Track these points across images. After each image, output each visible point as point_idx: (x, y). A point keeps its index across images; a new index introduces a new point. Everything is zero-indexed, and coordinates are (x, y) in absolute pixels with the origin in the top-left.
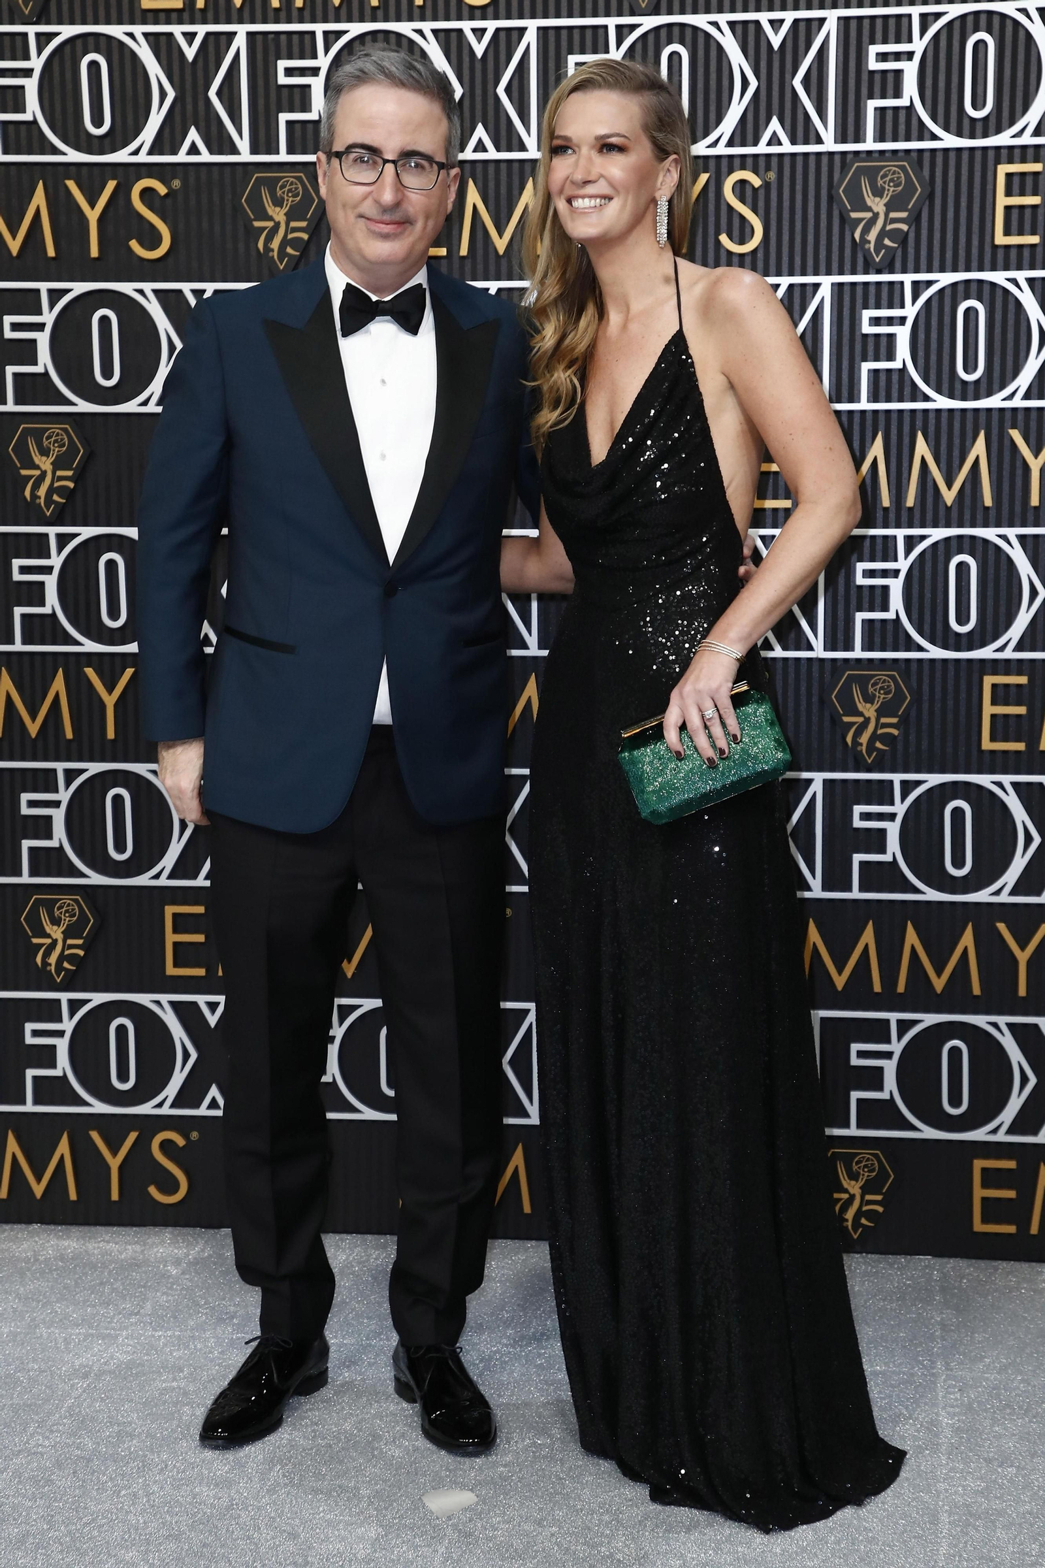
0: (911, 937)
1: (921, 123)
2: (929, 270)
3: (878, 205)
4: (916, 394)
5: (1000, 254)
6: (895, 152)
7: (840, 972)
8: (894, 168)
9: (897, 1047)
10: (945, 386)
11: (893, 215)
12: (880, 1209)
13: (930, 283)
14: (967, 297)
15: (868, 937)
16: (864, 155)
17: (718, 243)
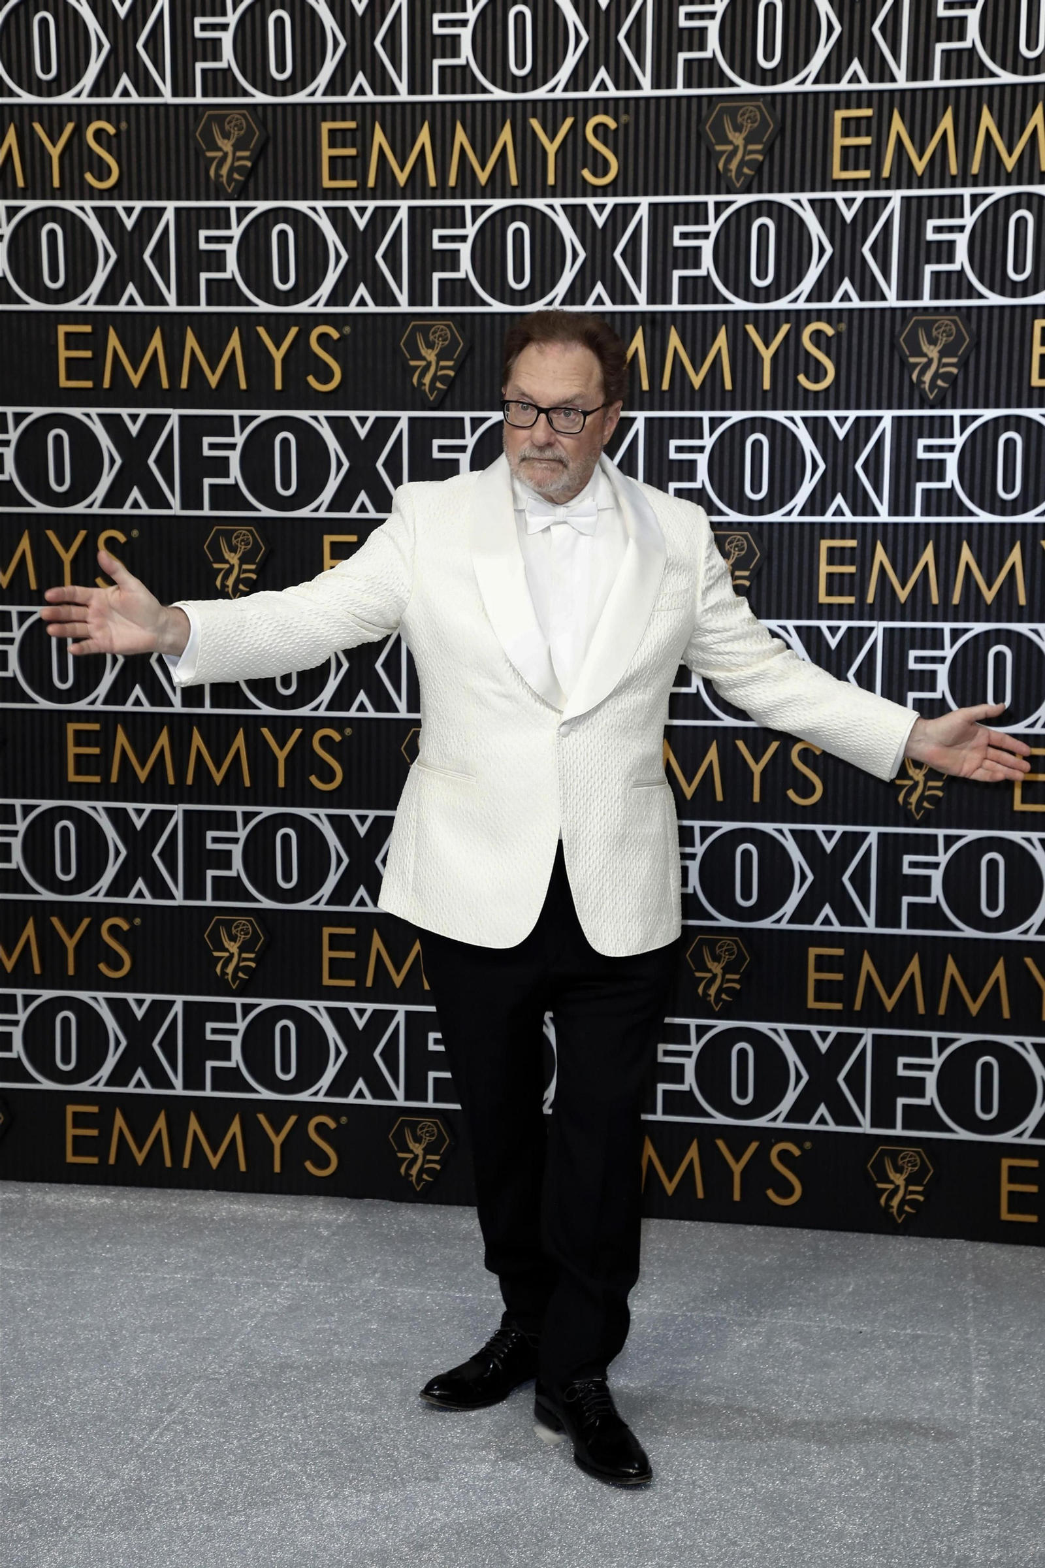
0: (951, 968)
1: (970, 285)
2: (975, 406)
3: (933, 352)
4: (962, 510)
5: (1036, 394)
6: (947, 308)
7: (890, 996)
8: (946, 322)
9: (937, 1061)
10: (987, 503)
11: (945, 360)
12: (921, 1198)
13: (975, 418)
14: (1007, 430)
15: (914, 967)
16: (921, 311)
17: (797, 382)
